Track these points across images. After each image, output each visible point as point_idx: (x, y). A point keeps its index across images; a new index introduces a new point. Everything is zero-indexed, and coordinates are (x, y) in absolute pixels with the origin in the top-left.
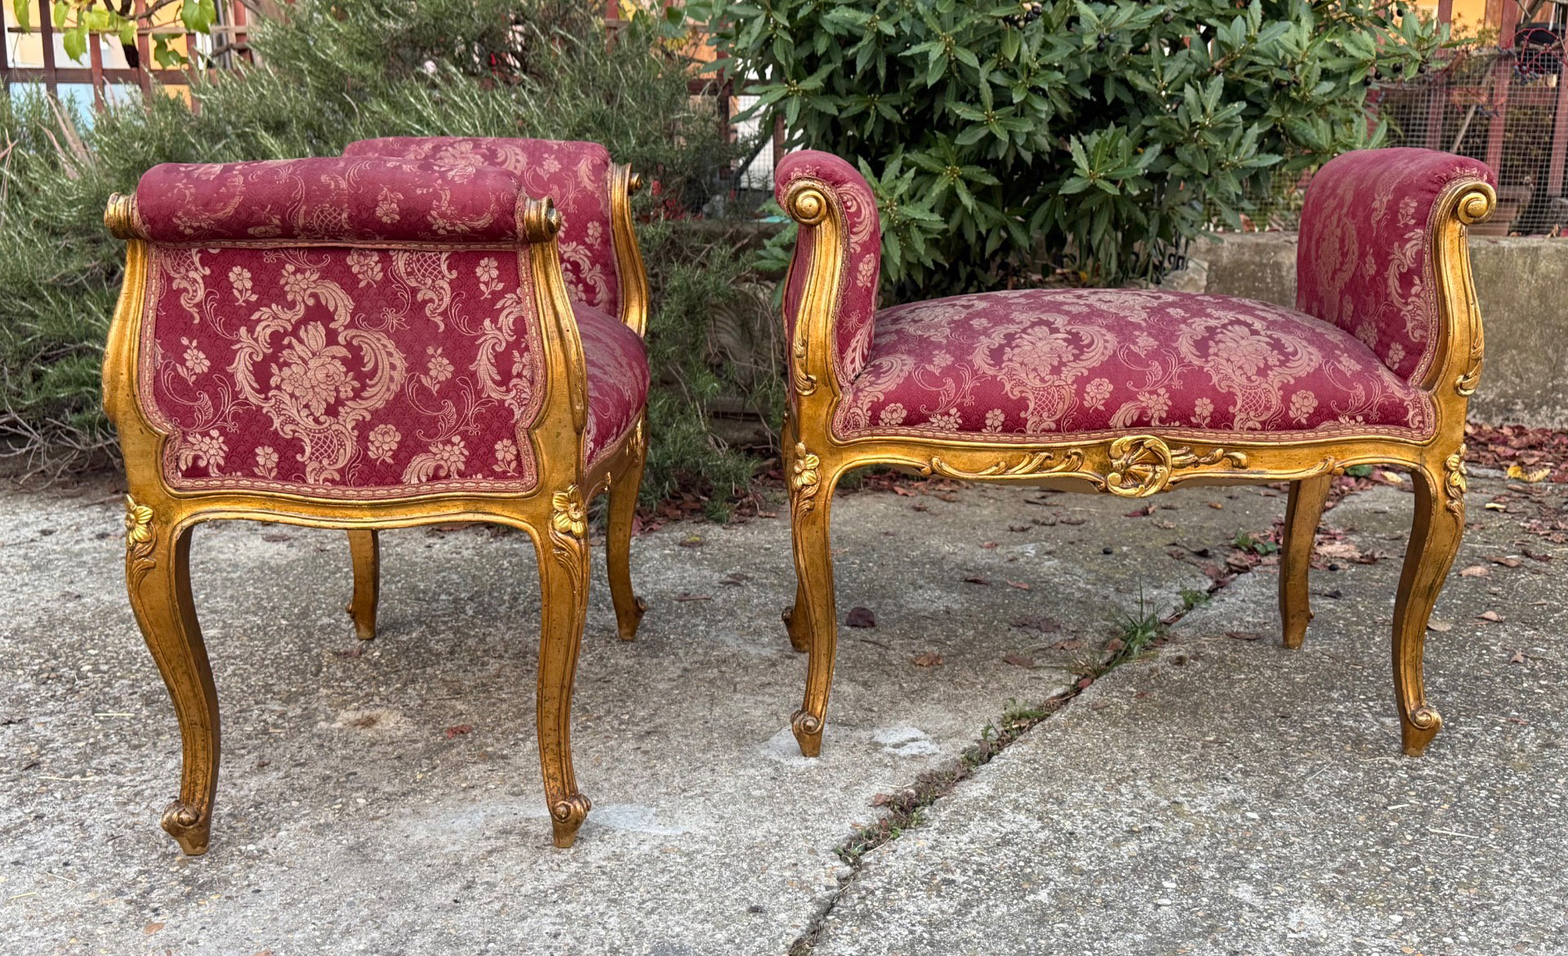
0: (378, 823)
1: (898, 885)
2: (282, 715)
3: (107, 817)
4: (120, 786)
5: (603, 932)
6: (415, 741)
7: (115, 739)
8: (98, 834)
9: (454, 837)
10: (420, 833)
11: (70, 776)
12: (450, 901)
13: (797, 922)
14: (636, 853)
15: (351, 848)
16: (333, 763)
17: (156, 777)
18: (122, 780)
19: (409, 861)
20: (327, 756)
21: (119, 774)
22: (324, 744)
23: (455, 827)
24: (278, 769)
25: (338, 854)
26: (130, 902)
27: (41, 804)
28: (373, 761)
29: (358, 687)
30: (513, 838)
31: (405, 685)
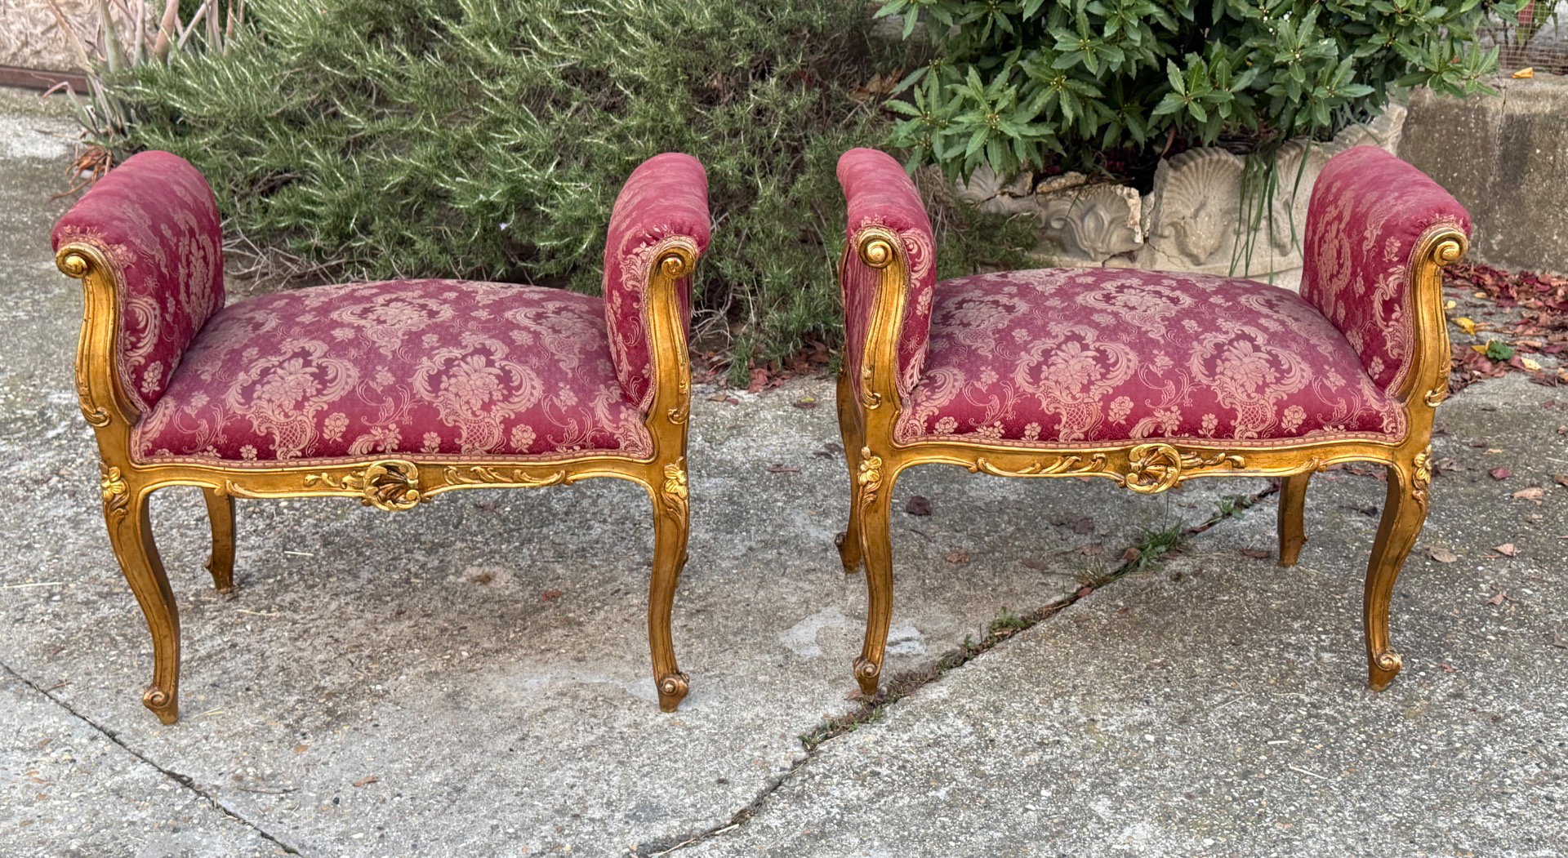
0: (473, 675)
1: (835, 773)
2: (423, 566)
3: (282, 650)
4: (295, 623)
5: (606, 788)
6: (517, 602)
7: (296, 578)
8: (274, 663)
9: (524, 694)
10: (500, 688)
11: (258, 610)
12: (507, 749)
13: (748, 796)
14: (651, 723)
15: (449, 696)
16: (451, 616)
17: (321, 617)
18: (297, 617)
19: (487, 712)
20: (448, 609)
21: (295, 611)
22: (449, 596)
23: (527, 686)
24: (410, 618)
25: (439, 700)
26: (287, 726)
27: (236, 634)
28: (482, 618)
29: (486, 544)
30: (567, 700)
31: (522, 544)
